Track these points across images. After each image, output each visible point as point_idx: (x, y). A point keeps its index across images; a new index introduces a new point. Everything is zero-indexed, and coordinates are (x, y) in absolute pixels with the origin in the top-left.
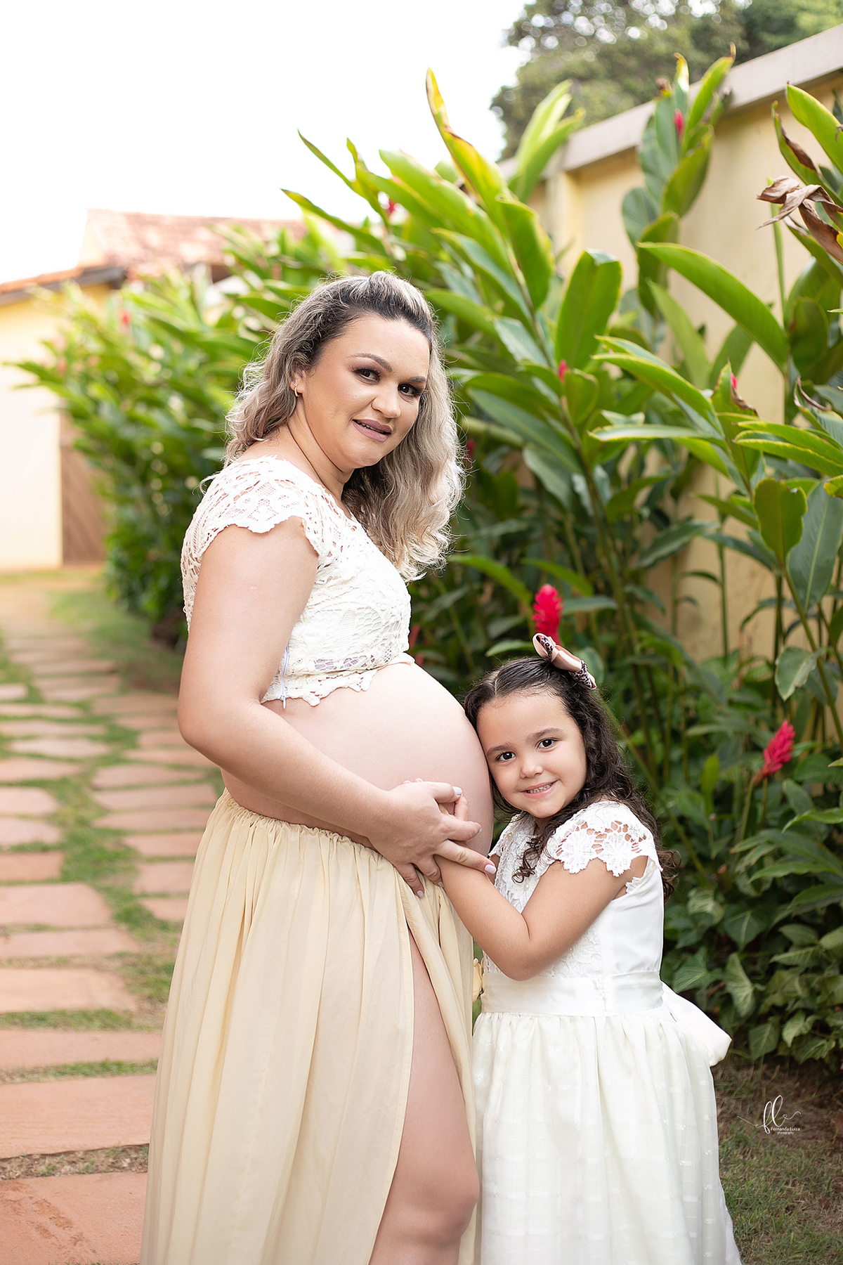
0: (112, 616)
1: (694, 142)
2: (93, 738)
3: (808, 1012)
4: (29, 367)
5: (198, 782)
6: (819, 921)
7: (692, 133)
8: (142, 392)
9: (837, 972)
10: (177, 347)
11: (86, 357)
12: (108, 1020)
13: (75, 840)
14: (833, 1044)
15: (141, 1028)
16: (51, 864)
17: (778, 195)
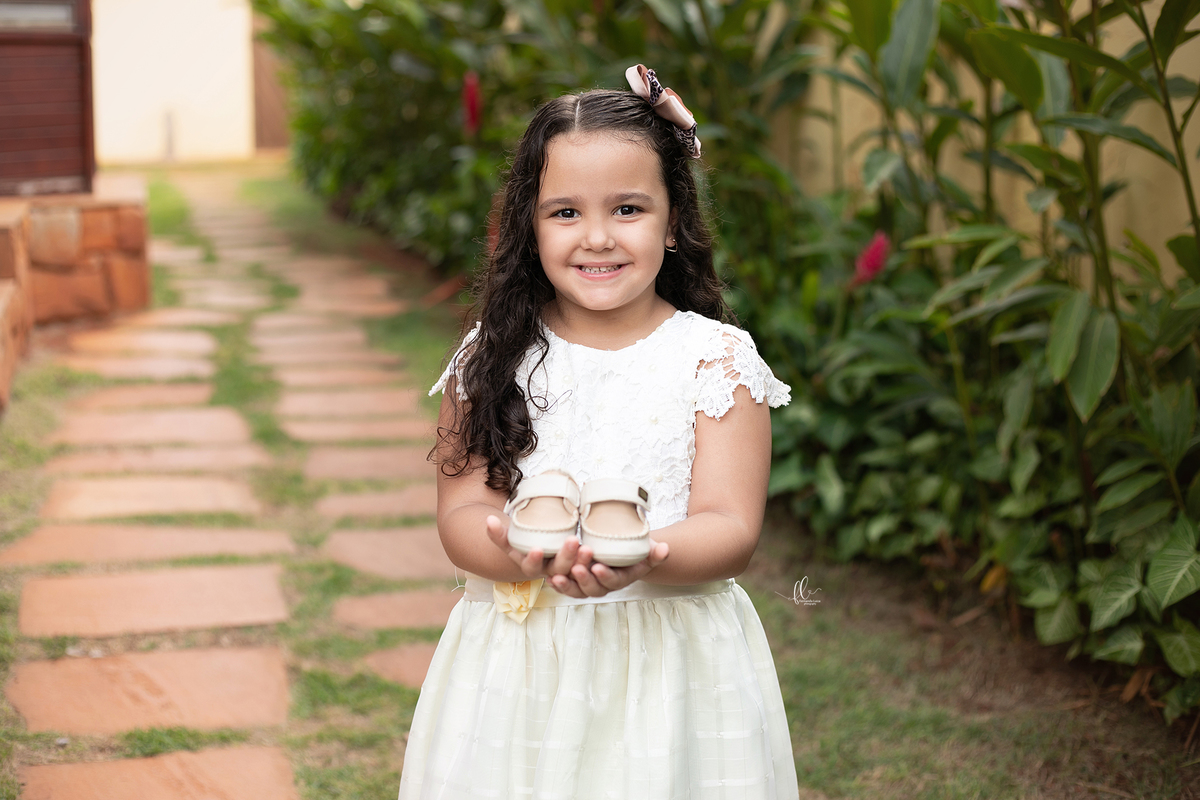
3: (894, 511)
6: (910, 426)
9: (922, 473)
12: (231, 520)
13: (227, 374)
14: (916, 540)
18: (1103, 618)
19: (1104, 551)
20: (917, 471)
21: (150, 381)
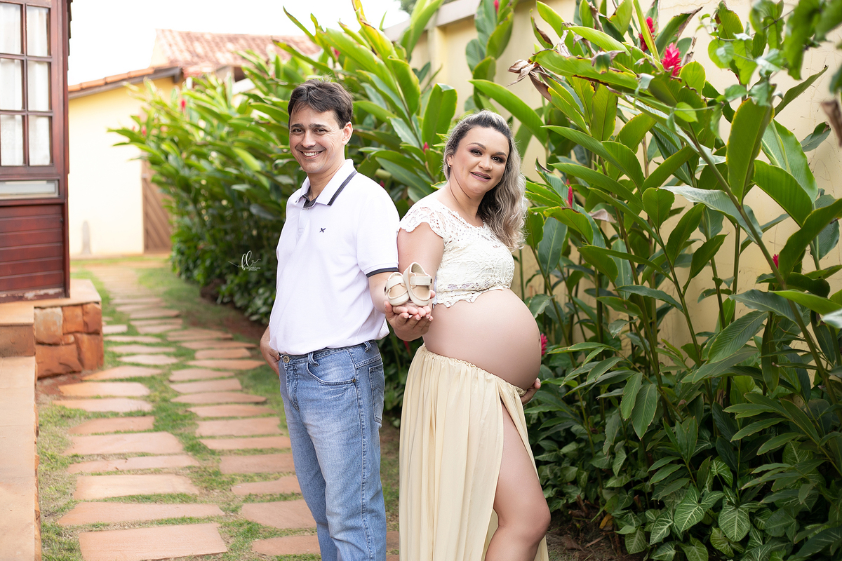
0: (176, 283)
1: (504, 17)
2: (168, 354)
3: (554, 486)
4: (123, 132)
5: (231, 377)
6: (562, 439)
7: (503, 11)
8: (194, 148)
9: (568, 465)
10: (215, 122)
11: (160, 127)
12: (184, 498)
13: (161, 409)
14: (565, 501)
15: (202, 502)
16: (148, 422)
17: (518, 69)
18: (655, 538)
19: (661, 505)
20: (565, 464)
21: (116, 415)
